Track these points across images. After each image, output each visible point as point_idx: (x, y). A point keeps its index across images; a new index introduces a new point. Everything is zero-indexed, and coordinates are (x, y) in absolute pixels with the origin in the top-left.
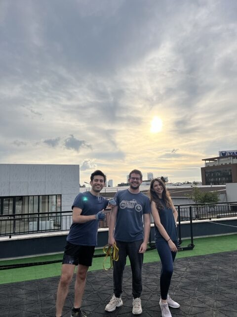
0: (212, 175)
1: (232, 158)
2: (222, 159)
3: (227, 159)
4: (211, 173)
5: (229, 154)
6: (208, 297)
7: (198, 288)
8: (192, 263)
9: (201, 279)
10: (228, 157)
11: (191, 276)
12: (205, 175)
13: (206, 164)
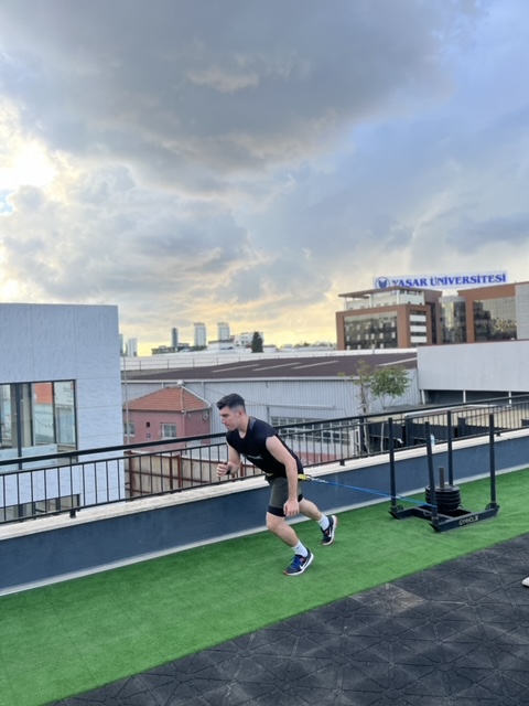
0: (358, 327)
1: (398, 292)
2: (379, 295)
3: (388, 294)
4: (356, 323)
5: (392, 285)
10: (390, 289)
12: (345, 329)
13: (347, 304)
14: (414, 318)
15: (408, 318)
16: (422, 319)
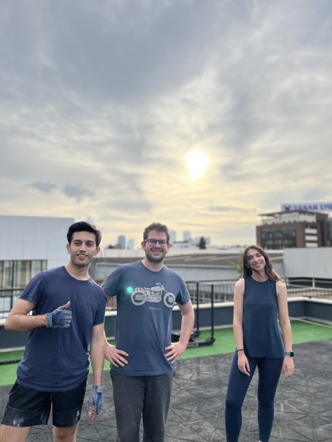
0: (271, 236)
1: (297, 213)
2: (285, 215)
3: (291, 214)
4: (269, 233)
5: (294, 209)
6: (206, 424)
7: (198, 407)
8: (203, 367)
9: (207, 393)
11: (194, 387)
12: (262, 236)
13: (263, 221)
14: (308, 231)
15: (304, 231)
16: (314, 231)
